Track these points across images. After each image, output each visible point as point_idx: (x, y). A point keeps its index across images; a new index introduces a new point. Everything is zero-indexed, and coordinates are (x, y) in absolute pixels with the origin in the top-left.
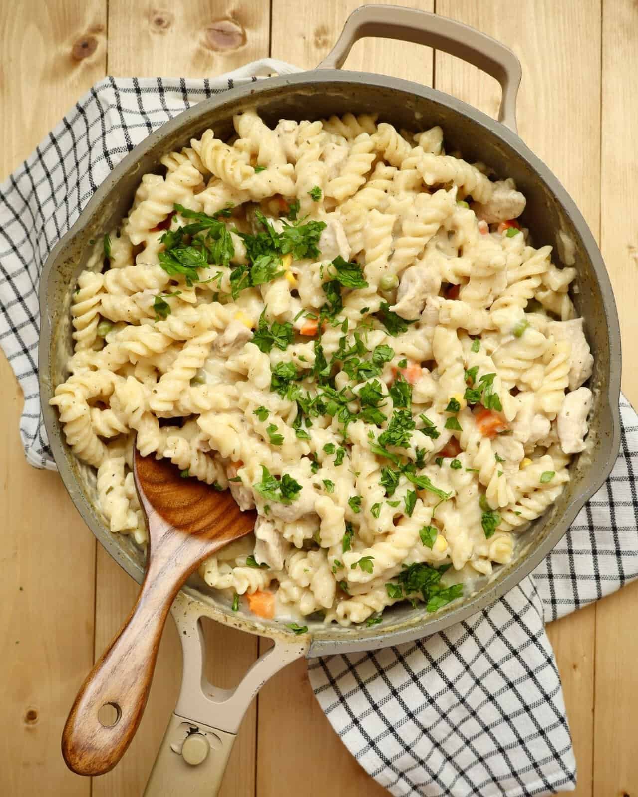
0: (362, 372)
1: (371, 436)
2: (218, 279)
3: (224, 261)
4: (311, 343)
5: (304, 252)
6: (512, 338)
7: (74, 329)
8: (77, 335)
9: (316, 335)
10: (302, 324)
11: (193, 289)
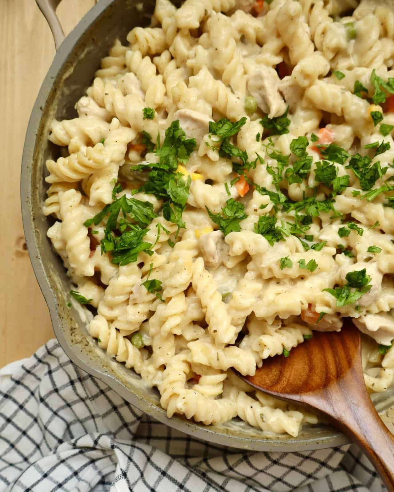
0: (302, 171)
3: (152, 216)
4: (256, 193)
5: (185, 151)
6: (353, 41)
7: (123, 363)
8: (129, 363)
9: (251, 186)
10: (235, 191)
11: (155, 254)
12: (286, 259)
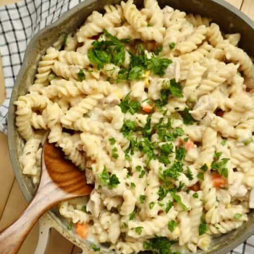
0: (166, 137)
1: (160, 169)
2: (112, 71)
3: (118, 63)
4: (147, 116)
5: (158, 71)
6: (243, 144)
7: (37, 72)
8: (38, 76)
9: (150, 113)
10: (145, 105)
11: (99, 72)
12: (115, 141)
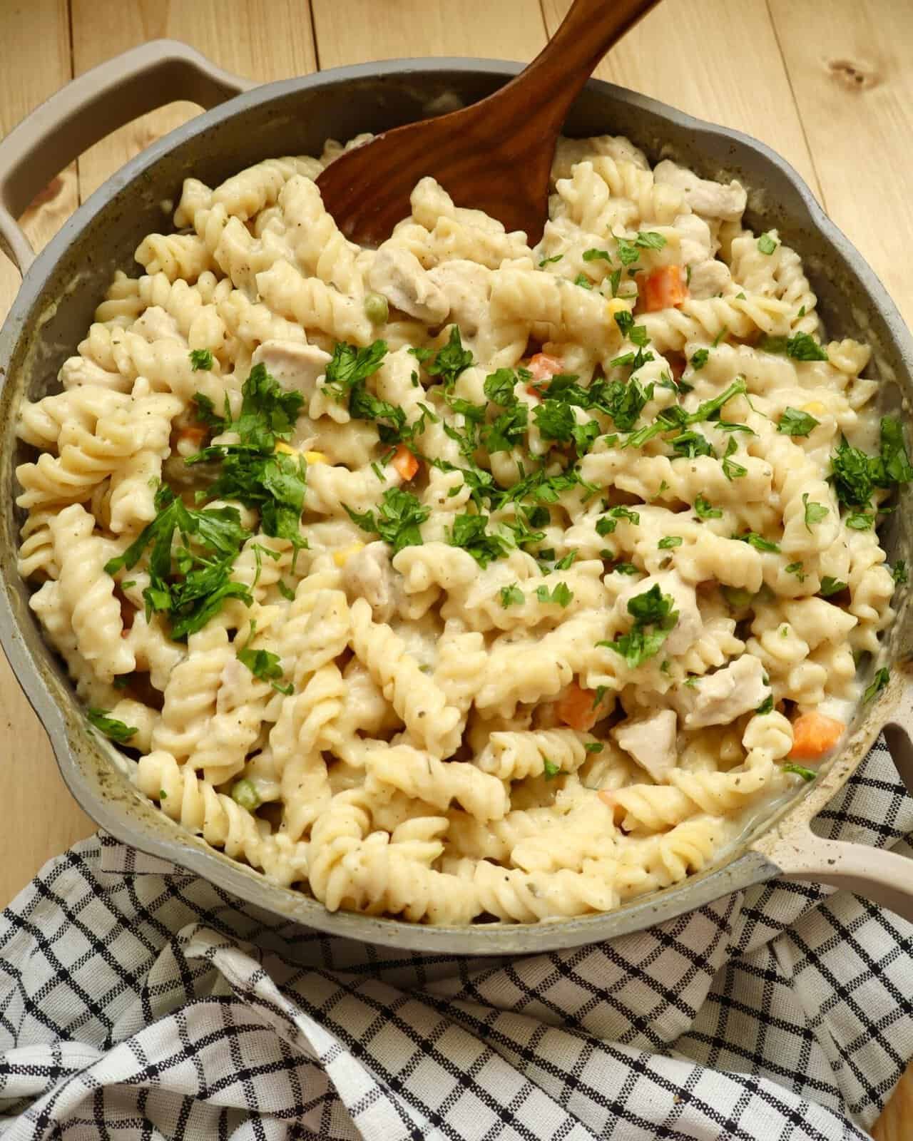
3: (241, 537)
5: (285, 418)
8: (233, 845)
9: (423, 461)
11: (257, 604)
12: (512, 588)
